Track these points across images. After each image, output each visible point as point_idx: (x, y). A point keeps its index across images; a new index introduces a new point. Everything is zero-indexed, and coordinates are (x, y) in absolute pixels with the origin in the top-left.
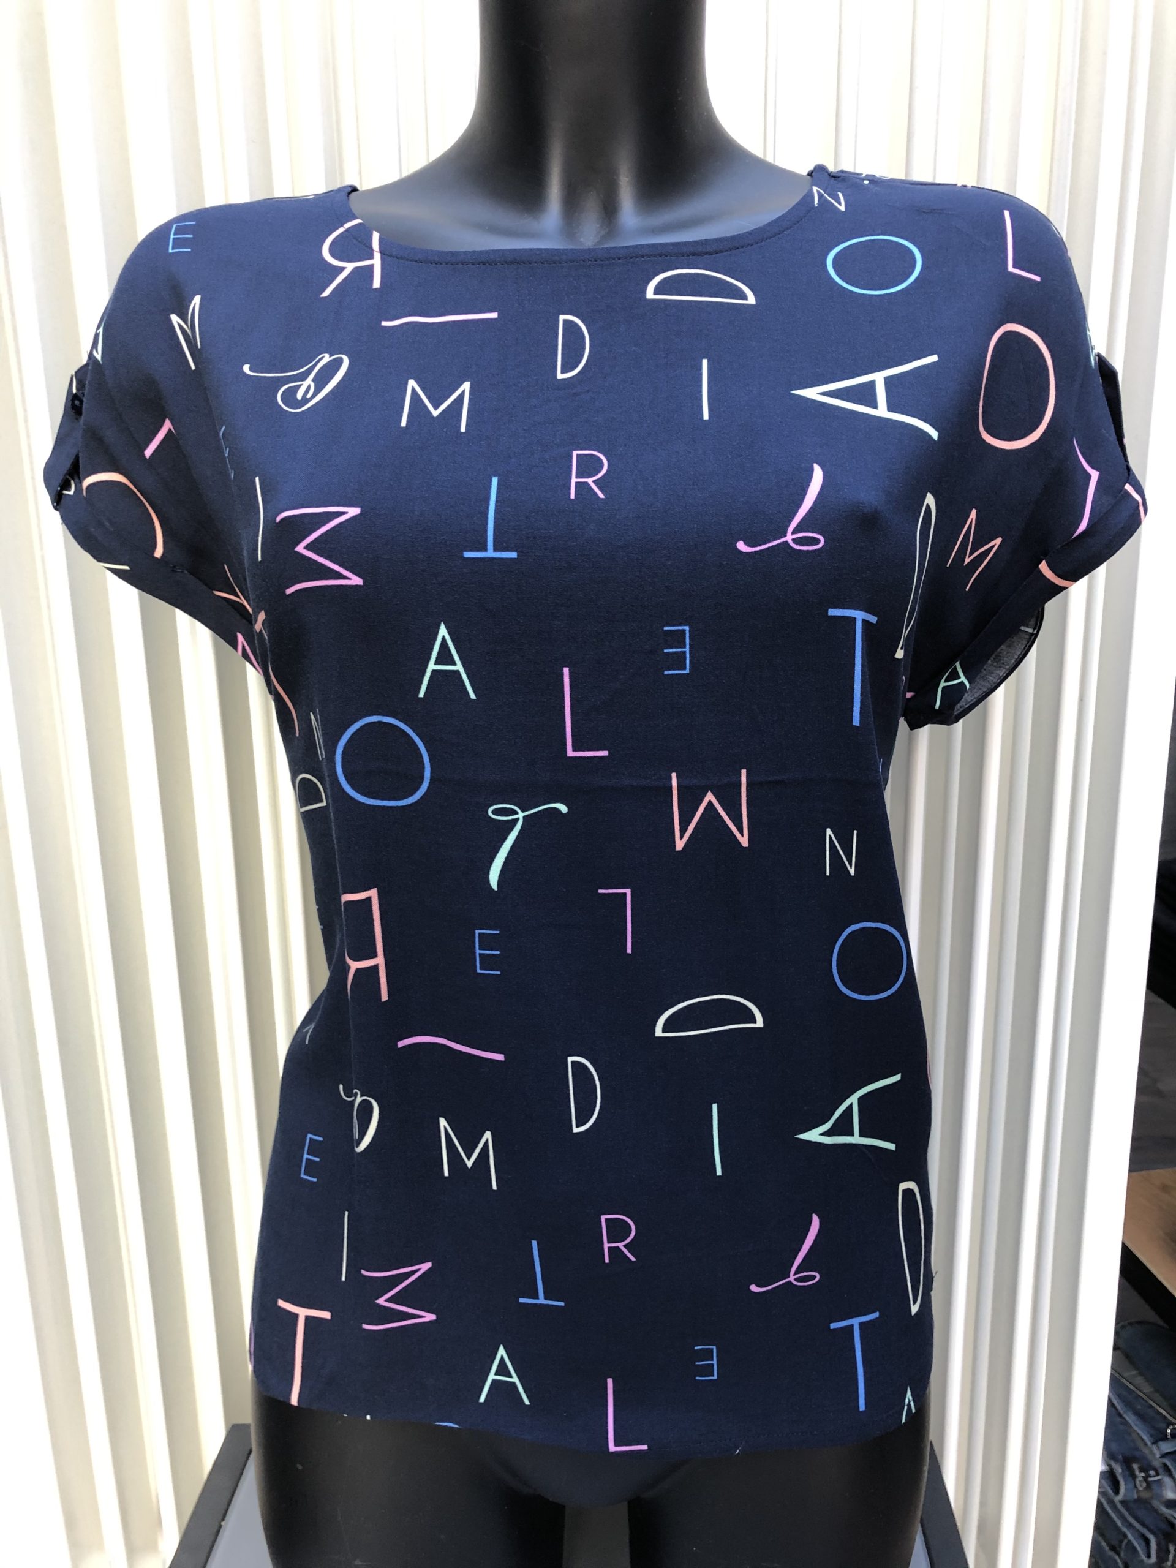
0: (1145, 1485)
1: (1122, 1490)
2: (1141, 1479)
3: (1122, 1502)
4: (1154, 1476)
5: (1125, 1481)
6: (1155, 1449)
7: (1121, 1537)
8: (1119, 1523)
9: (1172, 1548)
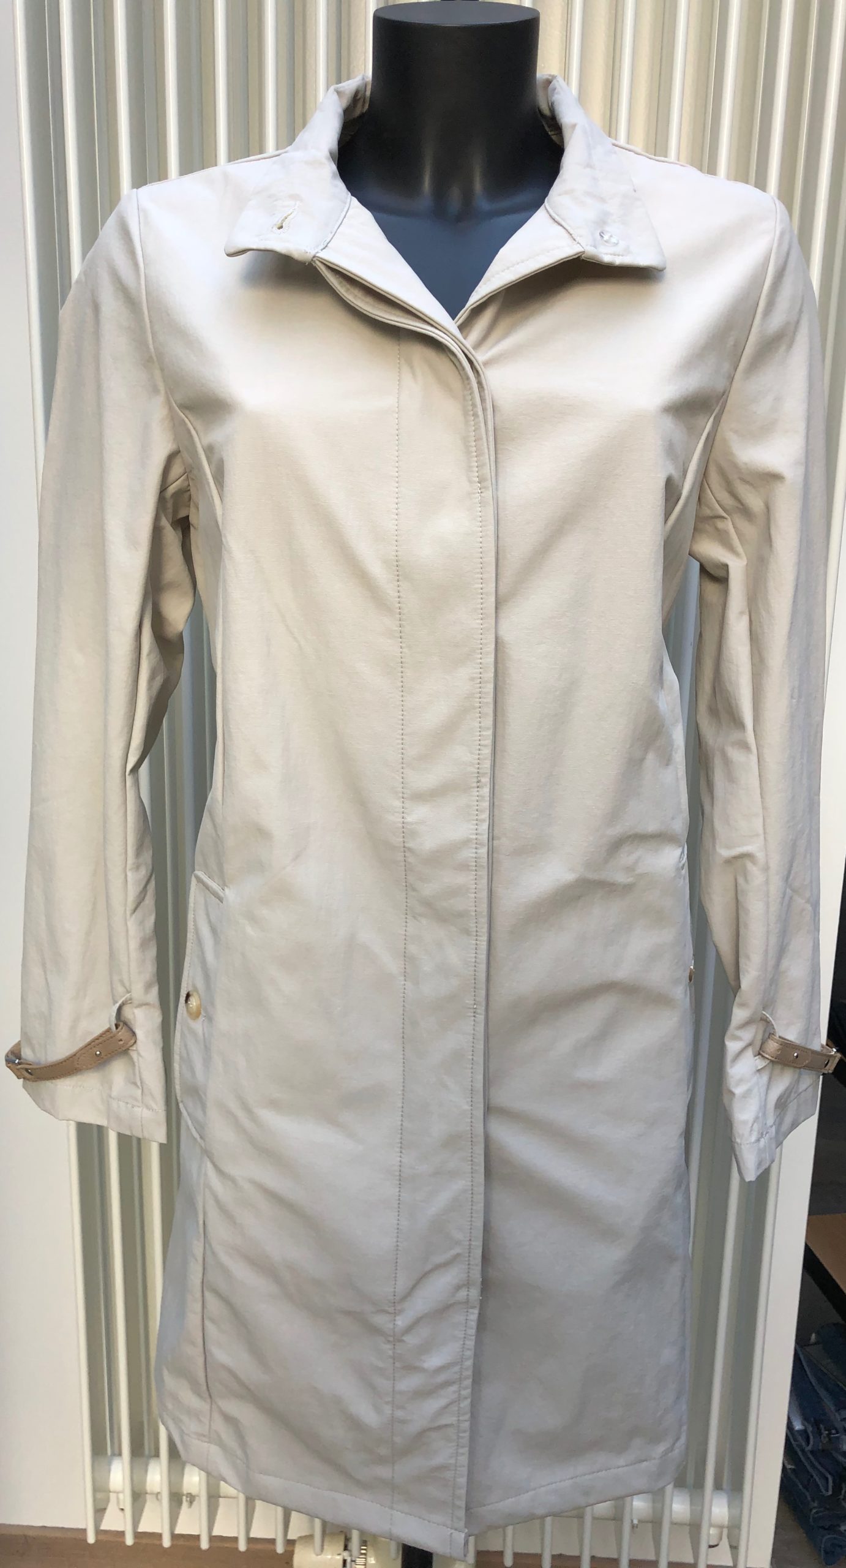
0: (827, 1439)
1: (811, 1442)
2: (825, 1435)
3: (812, 1452)
4: (834, 1434)
5: (814, 1438)
6: (837, 1414)
7: (809, 1477)
8: (809, 1467)
9: (844, 1485)
